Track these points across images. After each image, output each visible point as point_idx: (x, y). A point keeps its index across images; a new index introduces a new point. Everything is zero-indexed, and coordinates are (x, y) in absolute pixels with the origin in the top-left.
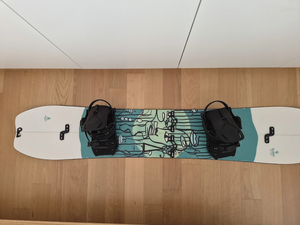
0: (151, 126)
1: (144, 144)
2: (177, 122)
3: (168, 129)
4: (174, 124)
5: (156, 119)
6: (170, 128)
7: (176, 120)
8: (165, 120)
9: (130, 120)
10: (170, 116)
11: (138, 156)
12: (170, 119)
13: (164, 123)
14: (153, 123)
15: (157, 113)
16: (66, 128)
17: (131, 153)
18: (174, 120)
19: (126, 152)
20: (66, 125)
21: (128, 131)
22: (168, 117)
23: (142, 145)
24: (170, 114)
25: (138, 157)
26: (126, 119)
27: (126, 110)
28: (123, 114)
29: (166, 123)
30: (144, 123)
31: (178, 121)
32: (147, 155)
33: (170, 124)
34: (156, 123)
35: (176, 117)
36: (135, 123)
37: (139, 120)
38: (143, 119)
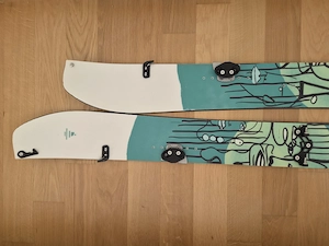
0: (260, 153)
1: (302, 83)
2: (312, 147)
3: (294, 159)
4: (305, 150)
5: (271, 141)
6: (297, 158)
7: (310, 142)
8: (288, 143)
9: (220, 140)
10: (297, 136)
11: (288, 105)
12: (299, 140)
13: (285, 148)
14: (264, 147)
15: (272, 128)
16: (104, 153)
17: (276, 100)
18: (306, 143)
19: (266, 99)
20: (104, 147)
21: (216, 160)
22: (294, 137)
23: (298, 85)
24: (298, 132)
25: (290, 108)
26: (213, 139)
27: (213, 122)
28: (207, 128)
29: (291, 149)
30: (247, 146)
31: (314, 145)
32: (307, 104)
33: (297, 150)
34: (270, 148)
35: (310, 138)
36: (230, 146)
37: (237, 141)
38: (245, 140)
